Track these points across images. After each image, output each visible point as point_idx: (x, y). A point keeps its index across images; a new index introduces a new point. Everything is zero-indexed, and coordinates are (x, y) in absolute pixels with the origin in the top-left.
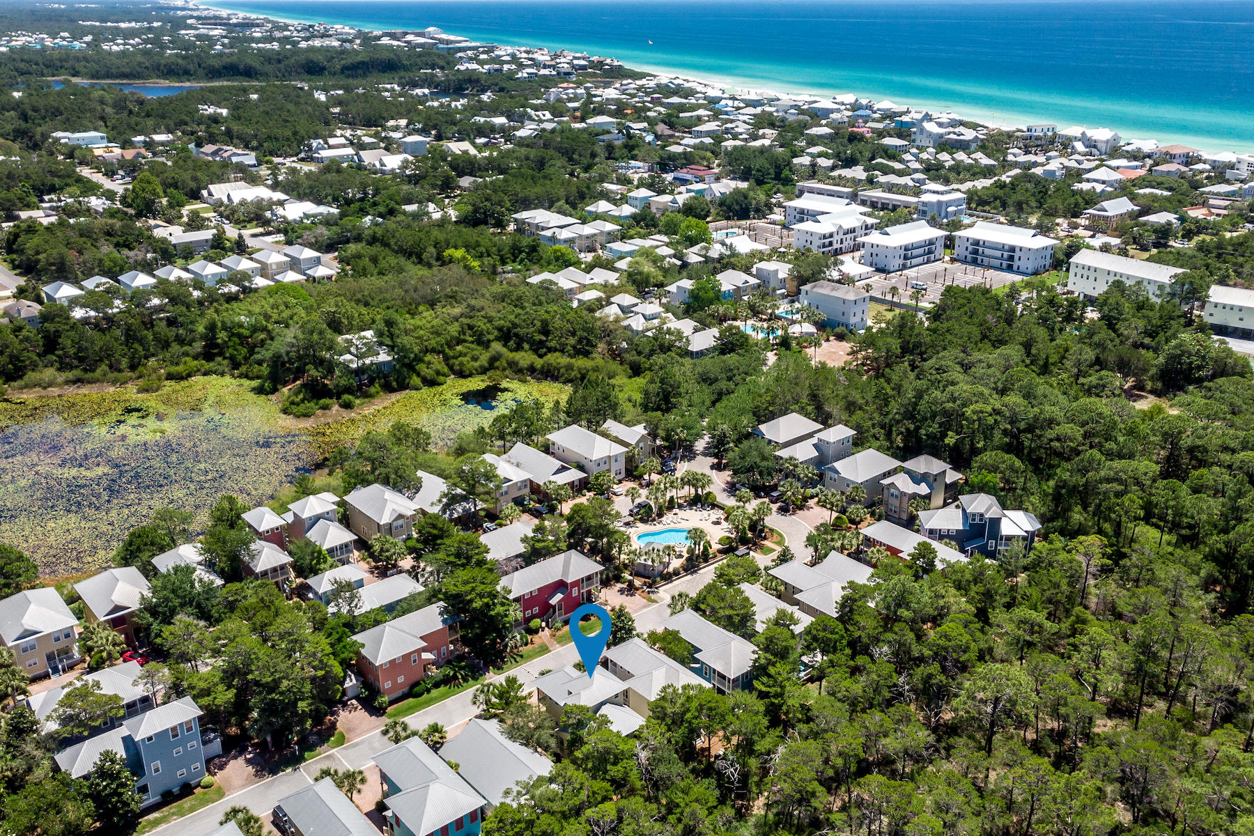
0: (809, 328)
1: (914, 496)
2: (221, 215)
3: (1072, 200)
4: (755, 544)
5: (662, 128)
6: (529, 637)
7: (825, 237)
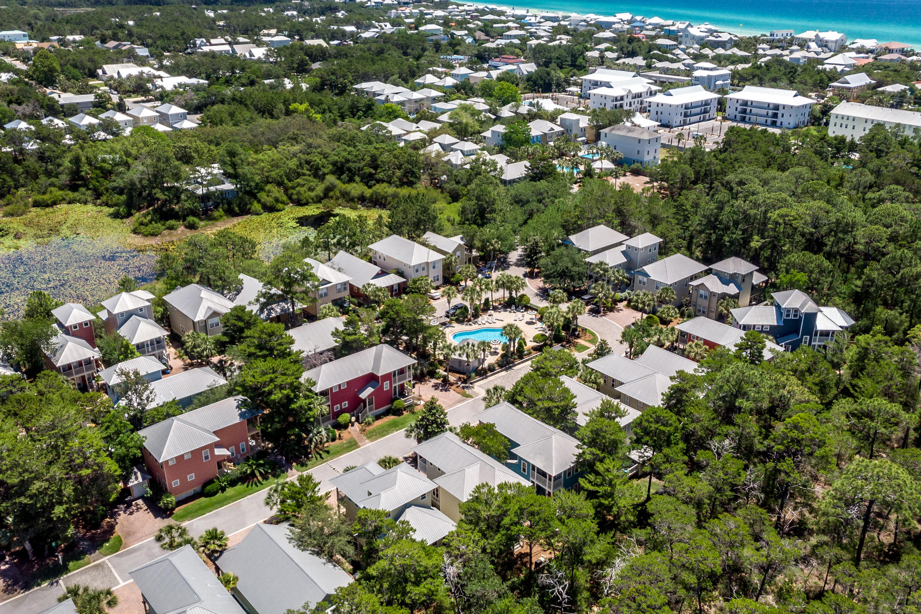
0: (607, 164)
1: (724, 296)
2: (111, 88)
3: (818, 77)
4: (569, 342)
5: (480, 35)
6: (337, 433)
7: (616, 99)
